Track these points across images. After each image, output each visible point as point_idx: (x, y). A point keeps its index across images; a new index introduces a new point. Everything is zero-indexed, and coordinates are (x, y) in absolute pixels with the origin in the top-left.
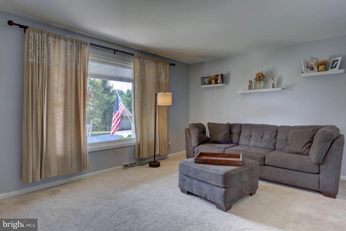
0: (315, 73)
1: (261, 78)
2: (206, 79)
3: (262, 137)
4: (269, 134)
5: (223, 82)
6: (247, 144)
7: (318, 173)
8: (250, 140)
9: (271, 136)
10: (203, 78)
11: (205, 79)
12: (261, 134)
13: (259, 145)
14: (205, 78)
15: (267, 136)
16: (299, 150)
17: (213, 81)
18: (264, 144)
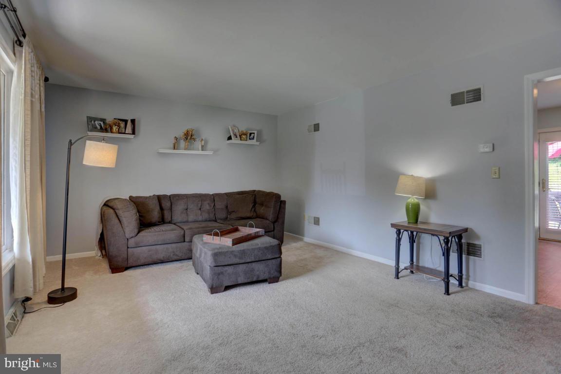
0: (238, 141)
1: (189, 136)
2: (96, 122)
3: (200, 209)
4: (209, 204)
5: (134, 133)
6: (185, 220)
7: (274, 231)
8: (187, 215)
9: (210, 206)
10: (90, 119)
11: (94, 121)
12: (199, 205)
13: (200, 218)
14: (95, 119)
15: (206, 206)
16: (248, 215)
17: (115, 128)
18: (206, 216)
